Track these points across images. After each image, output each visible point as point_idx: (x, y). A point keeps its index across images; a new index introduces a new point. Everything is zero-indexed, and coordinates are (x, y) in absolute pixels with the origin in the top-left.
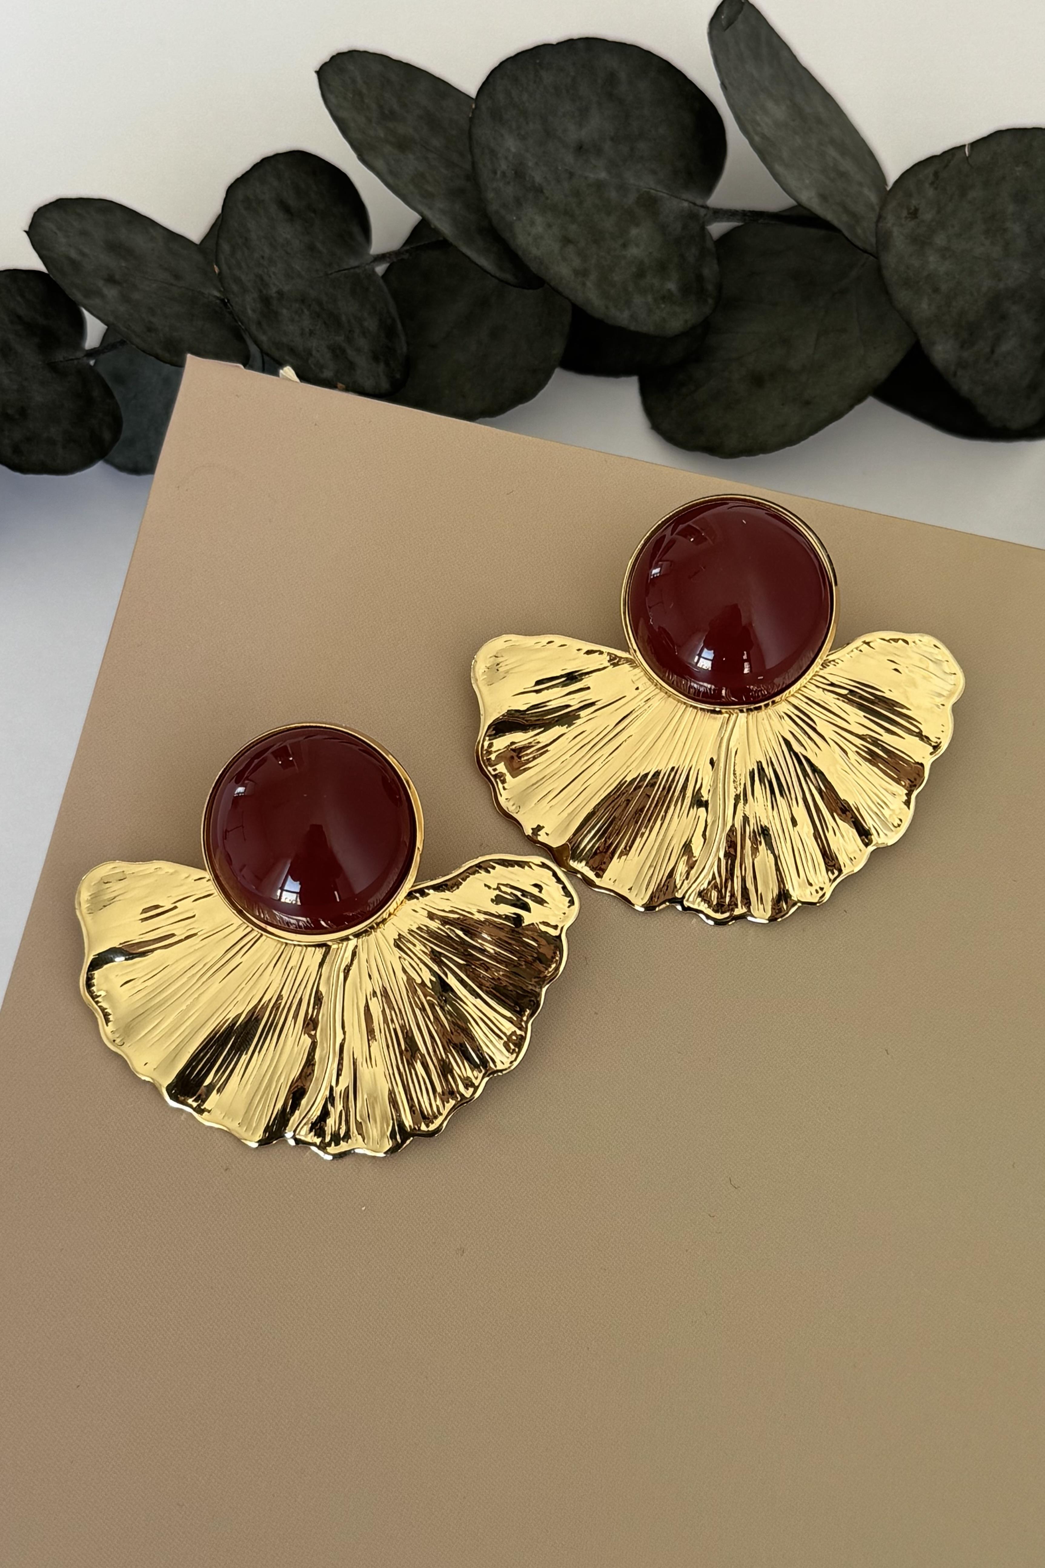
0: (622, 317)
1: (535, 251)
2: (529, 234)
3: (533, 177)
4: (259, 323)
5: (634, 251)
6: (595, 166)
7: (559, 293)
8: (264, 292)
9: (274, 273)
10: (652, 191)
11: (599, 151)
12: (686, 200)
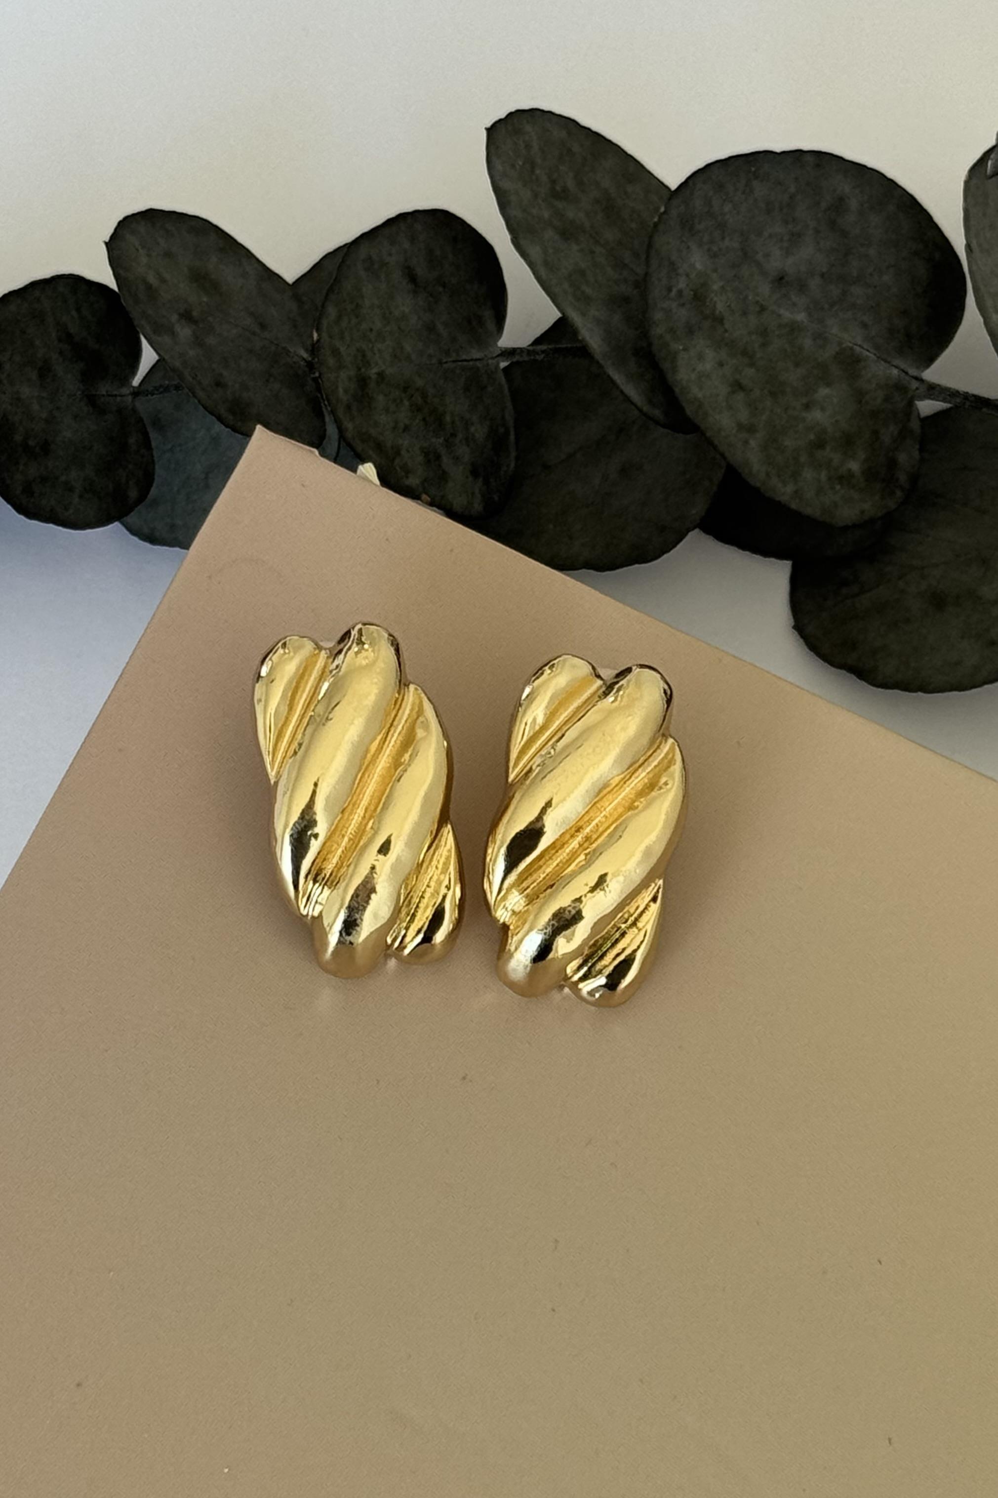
0: (784, 491)
1: (696, 392)
2: (694, 370)
3: (715, 302)
4: (349, 407)
5: (816, 415)
6: (794, 304)
7: (715, 448)
8: (363, 370)
9: (379, 350)
10: (858, 349)
11: (802, 287)
12: (896, 367)
